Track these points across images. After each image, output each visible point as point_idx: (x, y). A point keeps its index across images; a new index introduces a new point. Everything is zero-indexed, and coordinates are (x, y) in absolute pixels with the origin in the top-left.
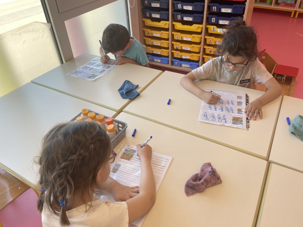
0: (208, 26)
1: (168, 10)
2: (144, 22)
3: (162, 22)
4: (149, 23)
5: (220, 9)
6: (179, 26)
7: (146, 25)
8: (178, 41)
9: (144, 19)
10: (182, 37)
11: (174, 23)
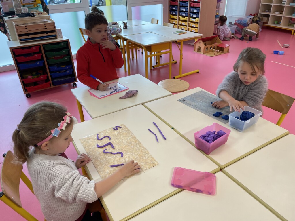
0: (190, 18)
1: (177, 11)
2: (170, 16)
3: (176, 16)
4: (172, 17)
5: (193, 10)
6: (181, 18)
7: (171, 18)
8: (180, 25)
9: (170, 15)
10: (182, 23)
11: (180, 17)
